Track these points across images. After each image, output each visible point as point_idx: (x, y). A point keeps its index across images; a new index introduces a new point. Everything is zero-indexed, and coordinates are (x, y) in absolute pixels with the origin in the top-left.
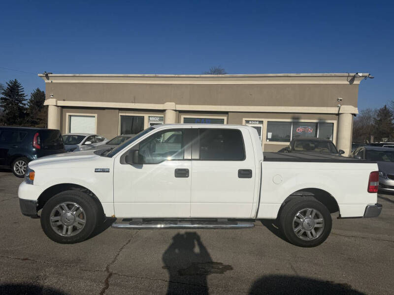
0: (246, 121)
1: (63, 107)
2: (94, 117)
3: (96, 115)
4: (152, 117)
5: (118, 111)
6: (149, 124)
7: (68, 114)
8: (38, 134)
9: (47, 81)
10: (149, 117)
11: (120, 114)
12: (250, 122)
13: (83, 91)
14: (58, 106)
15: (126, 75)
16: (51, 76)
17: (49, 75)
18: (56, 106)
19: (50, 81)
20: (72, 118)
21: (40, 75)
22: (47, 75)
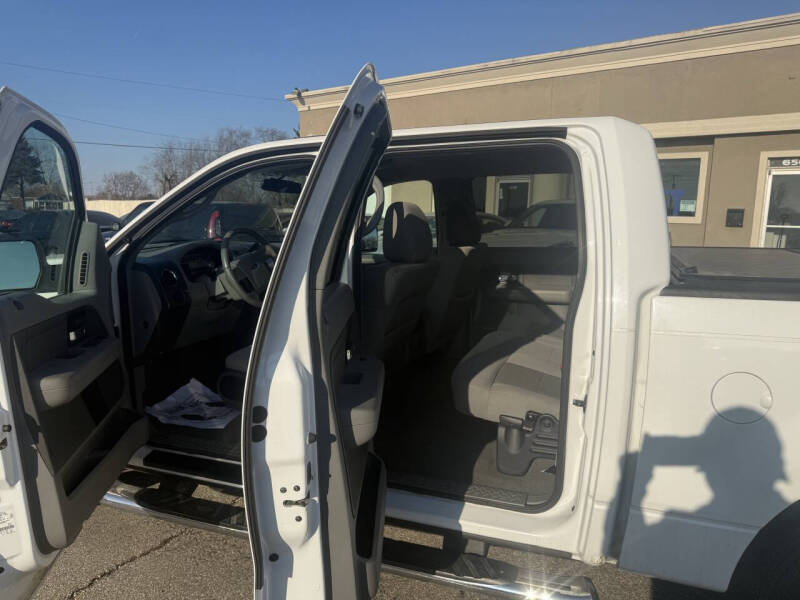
0: (769, 159)
8: (217, 212)
9: (301, 108)
12: (784, 162)
16: (308, 97)
17: (304, 94)
19: (305, 108)
21: (288, 96)
22: (299, 94)
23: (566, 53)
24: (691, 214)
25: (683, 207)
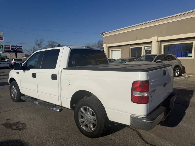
1: (109, 47)
2: (120, 50)
3: (121, 49)
4: (146, 47)
5: (129, 46)
6: (144, 51)
7: (111, 50)
9: (103, 36)
10: (145, 47)
11: (131, 47)
13: (116, 38)
14: (107, 47)
15: (132, 26)
17: (104, 33)
18: (106, 47)
19: (104, 36)
20: (113, 52)
21: (101, 34)
22: (103, 34)
23: (157, 20)
24: (191, 57)
25: (189, 55)
